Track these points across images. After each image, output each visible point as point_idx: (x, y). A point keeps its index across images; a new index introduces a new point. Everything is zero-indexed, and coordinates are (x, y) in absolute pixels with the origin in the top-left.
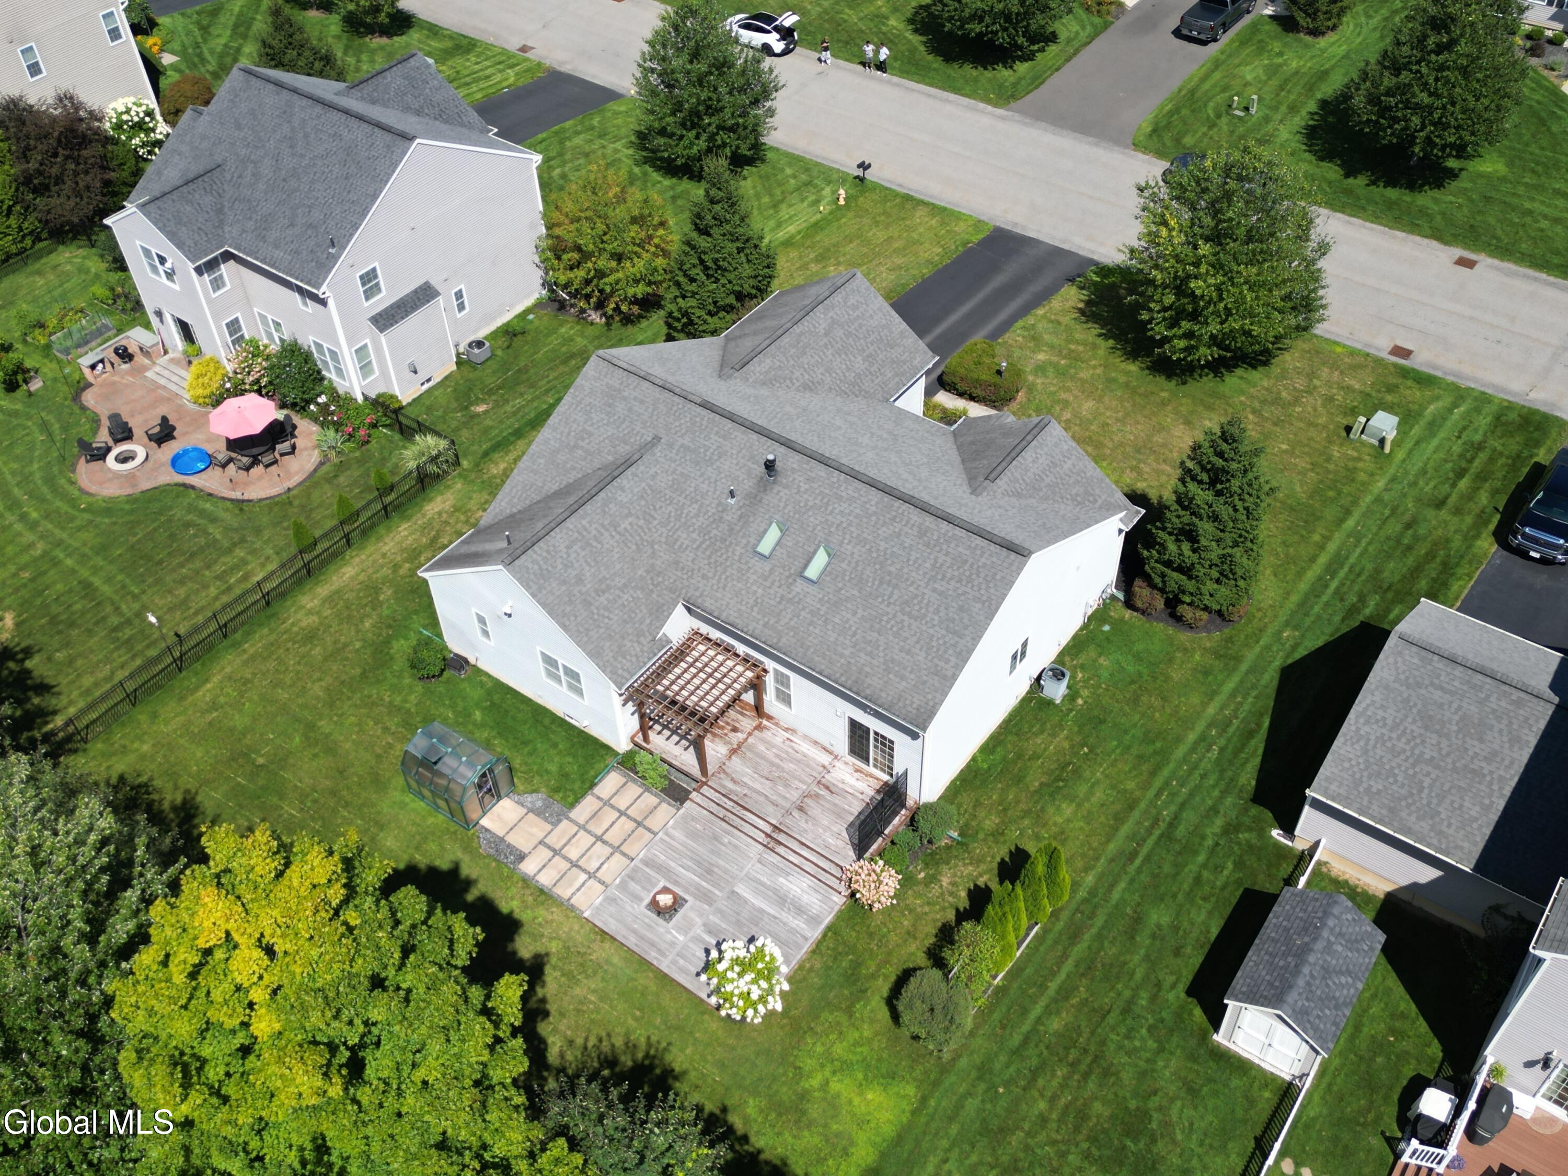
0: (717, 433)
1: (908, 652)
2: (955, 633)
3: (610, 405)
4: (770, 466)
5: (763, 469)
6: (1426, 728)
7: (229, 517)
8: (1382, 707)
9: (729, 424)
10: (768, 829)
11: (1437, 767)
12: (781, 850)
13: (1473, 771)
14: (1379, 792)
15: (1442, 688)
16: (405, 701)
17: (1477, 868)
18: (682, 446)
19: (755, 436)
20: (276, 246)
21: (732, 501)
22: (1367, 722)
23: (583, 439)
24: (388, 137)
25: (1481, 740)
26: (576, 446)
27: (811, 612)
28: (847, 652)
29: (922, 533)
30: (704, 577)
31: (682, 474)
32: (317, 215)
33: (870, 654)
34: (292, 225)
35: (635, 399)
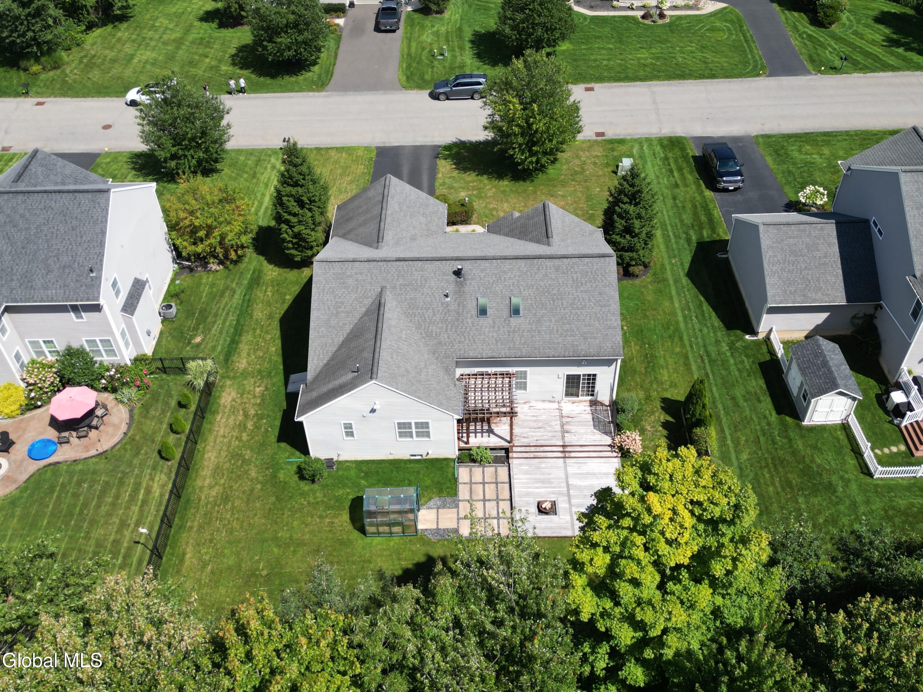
0: (416, 270)
1: (589, 325)
2: (605, 306)
3: (343, 283)
4: (458, 273)
5: (454, 277)
6: (796, 256)
7: (102, 465)
8: (775, 256)
9: (420, 263)
10: (561, 449)
11: (809, 270)
12: (573, 455)
13: (823, 264)
14: (795, 291)
15: (791, 237)
16: (315, 498)
17: (848, 300)
18: (401, 285)
19: (438, 263)
20: (46, 288)
21: (448, 299)
22: (773, 265)
23: (340, 307)
24: (90, 196)
25: (818, 251)
26: (338, 313)
27: (528, 331)
28: (560, 340)
29: (557, 269)
30: (460, 342)
31: (411, 299)
32: (65, 259)
33: (571, 335)
34: (49, 272)
35: (356, 274)
